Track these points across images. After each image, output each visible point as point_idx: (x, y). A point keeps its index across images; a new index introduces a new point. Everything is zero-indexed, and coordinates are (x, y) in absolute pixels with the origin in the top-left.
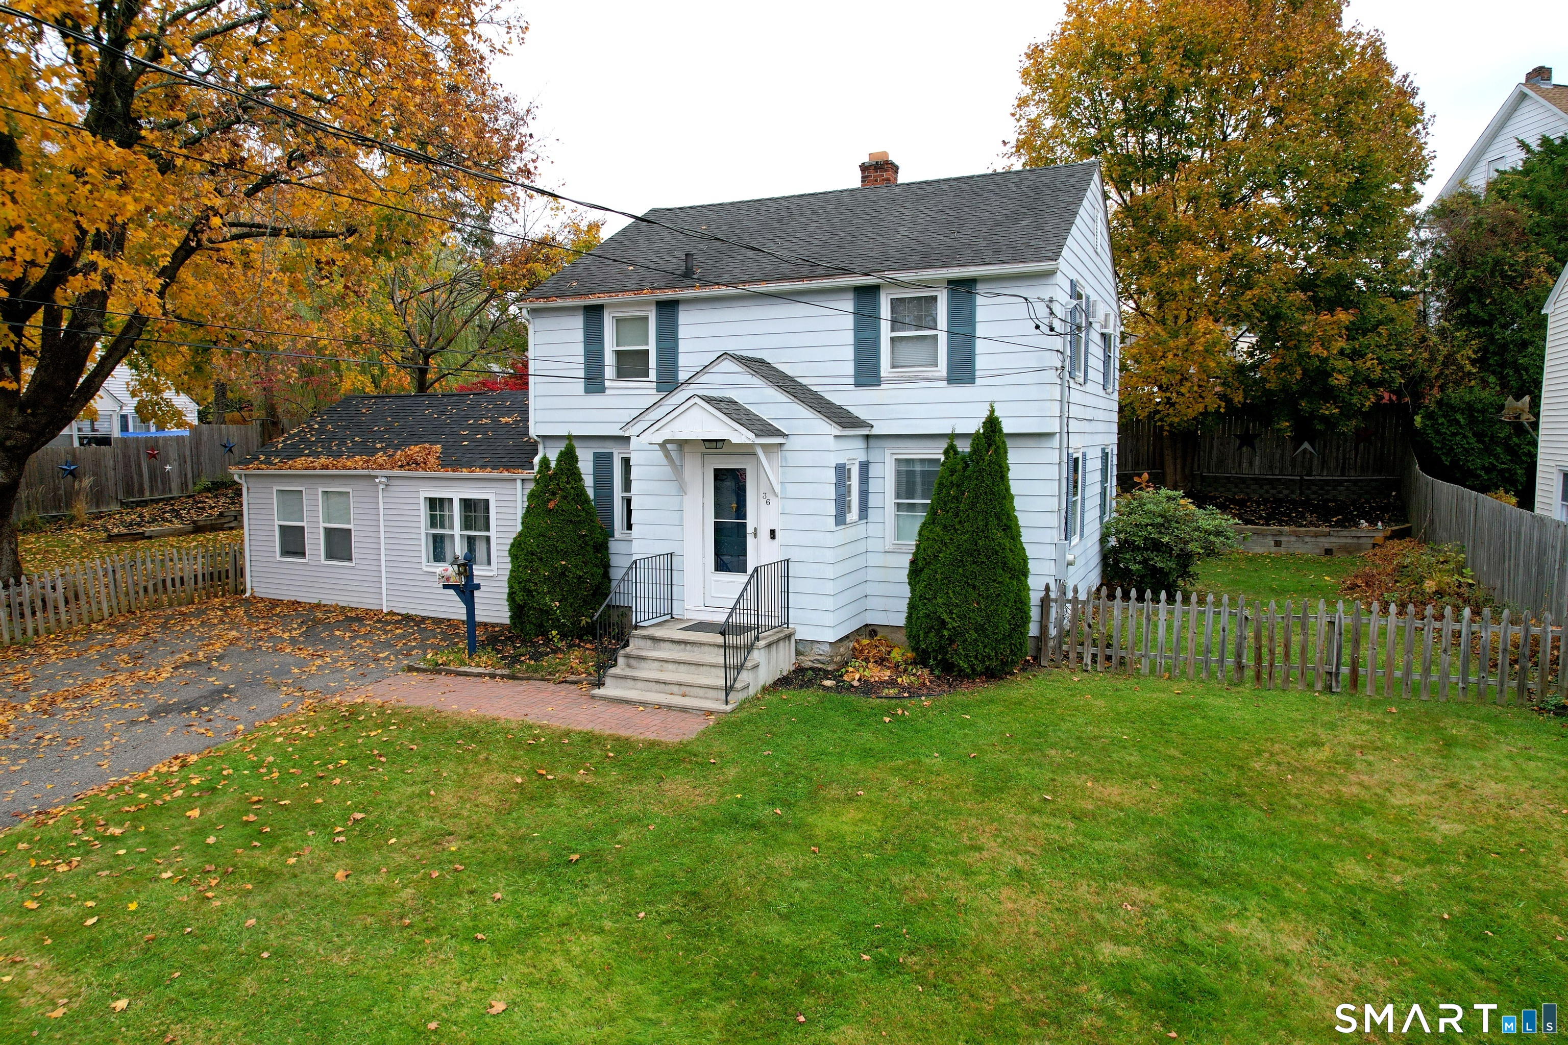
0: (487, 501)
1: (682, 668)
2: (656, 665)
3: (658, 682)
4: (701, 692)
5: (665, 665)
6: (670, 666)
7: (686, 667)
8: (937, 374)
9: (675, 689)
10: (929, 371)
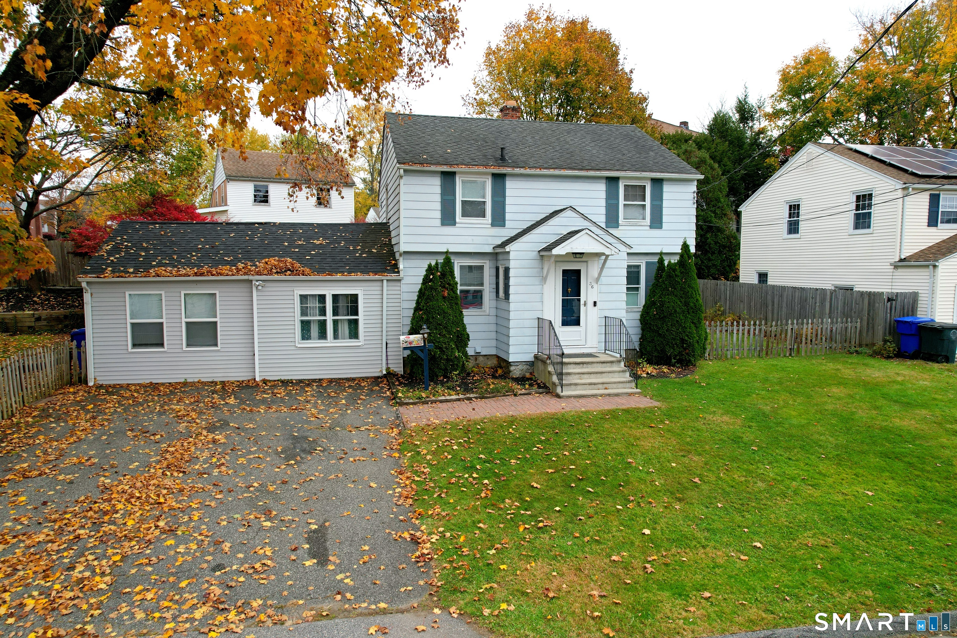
0: (356, 296)
1: (592, 376)
2: (577, 376)
3: (590, 384)
4: (615, 386)
5: (582, 376)
6: (585, 376)
7: (595, 375)
8: (645, 224)
9: (600, 386)
10: (643, 222)
